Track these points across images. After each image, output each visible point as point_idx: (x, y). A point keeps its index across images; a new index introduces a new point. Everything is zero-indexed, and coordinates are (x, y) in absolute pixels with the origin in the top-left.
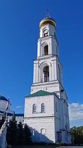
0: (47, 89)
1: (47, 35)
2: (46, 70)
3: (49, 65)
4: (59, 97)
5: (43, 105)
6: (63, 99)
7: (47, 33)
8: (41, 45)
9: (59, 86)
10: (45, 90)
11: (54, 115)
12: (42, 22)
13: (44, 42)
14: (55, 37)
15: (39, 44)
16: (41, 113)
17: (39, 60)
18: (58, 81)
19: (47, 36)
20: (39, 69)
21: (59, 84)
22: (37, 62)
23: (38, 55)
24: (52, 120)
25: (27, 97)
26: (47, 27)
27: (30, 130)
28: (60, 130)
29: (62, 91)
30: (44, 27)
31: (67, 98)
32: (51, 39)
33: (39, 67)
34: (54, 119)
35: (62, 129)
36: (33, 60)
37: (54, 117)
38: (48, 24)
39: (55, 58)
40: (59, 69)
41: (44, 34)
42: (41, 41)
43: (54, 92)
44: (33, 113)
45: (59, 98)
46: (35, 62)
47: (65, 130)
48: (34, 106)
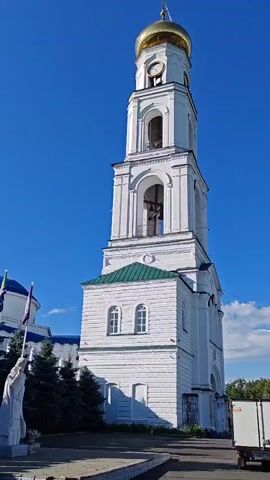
0: (154, 260)
1: (159, 80)
2: (154, 199)
3: (165, 181)
4: (195, 285)
5: (142, 310)
6: (205, 293)
7: (160, 76)
8: (139, 115)
9: (193, 251)
10: (148, 262)
12: (143, 37)
13: (149, 107)
14: (185, 88)
15: (131, 110)
16: (135, 334)
17: (133, 164)
18: (190, 235)
19: (160, 84)
20: (131, 194)
21: (194, 245)
22: (125, 170)
23: (130, 148)
25: (89, 283)
26: (161, 54)
27: (99, 386)
28: (193, 389)
29: (203, 267)
30: (151, 54)
31: (219, 290)
32: (171, 95)
33: (131, 187)
34: (175, 355)
35: (199, 386)
36: (113, 165)
37: (176, 350)
38: (165, 44)
39: (184, 160)
40: (197, 196)
41: (151, 79)
42: (140, 102)
43: (180, 269)
44: (108, 335)
45: (195, 289)
46: (117, 171)
47: (209, 390)
48: (114, 312)
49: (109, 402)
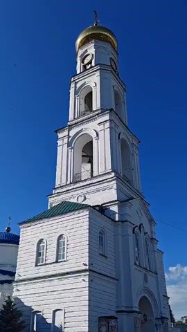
0: (85, 199)
1: (90, 65)
2: (88, 153)
3: (94, 135)
4: (117, 215)
5: (62, 240)
6: (127, 221)
7: (90, 63)
8: (76, 93)
9: (115, 187)
10: (80, 201)
11: (87, 267)
13: (82, 85)
14: (108, 69)
15: (72, 91)
16: (57, 262)
17: (71, 127)
19: (91, 67)
20: (70, 151)
21: (115, 182)
22: (66, 133)
23: (71, 117)
24: (82, 283)
25: (24, 223)
26: (91, 49)
28: (117, 312)
30: (84, 50)
32: (98, 73)
33: (69, 144)
34: (87, 279)
35: (124, 309)
36: (56, 132)
37: (88, 273)
39: (107, 117)
41: (85, 67)
42: (76, 83)
43: (104, 204)
44: (36, 265)
45: (117, 219)
46: (60, 135)
48: (41, 245)
49: (35, 329)
